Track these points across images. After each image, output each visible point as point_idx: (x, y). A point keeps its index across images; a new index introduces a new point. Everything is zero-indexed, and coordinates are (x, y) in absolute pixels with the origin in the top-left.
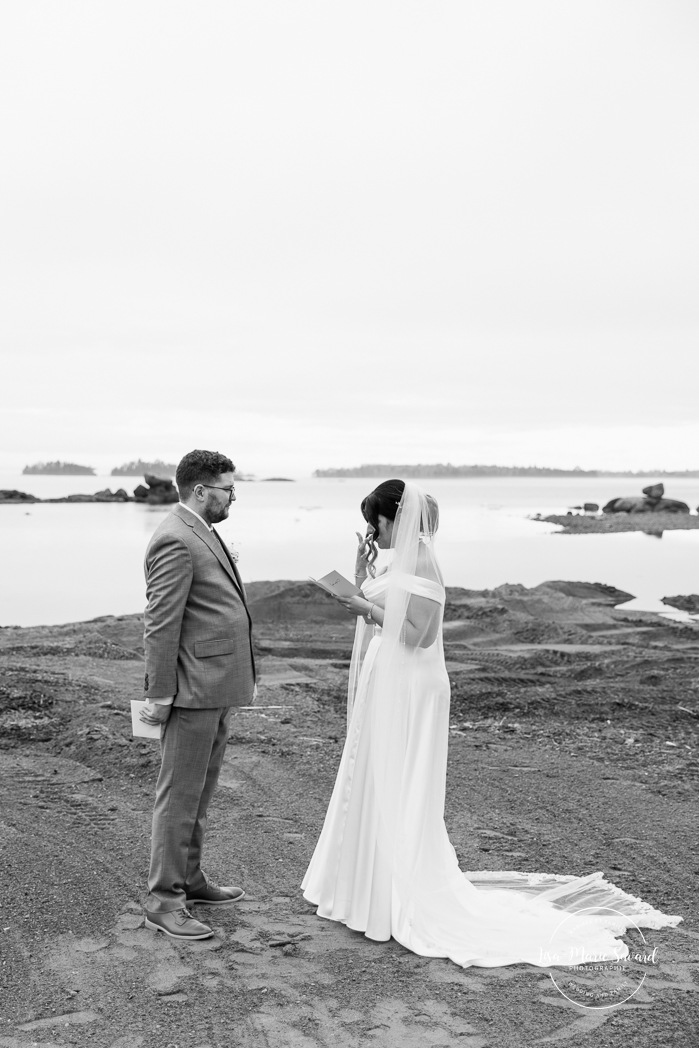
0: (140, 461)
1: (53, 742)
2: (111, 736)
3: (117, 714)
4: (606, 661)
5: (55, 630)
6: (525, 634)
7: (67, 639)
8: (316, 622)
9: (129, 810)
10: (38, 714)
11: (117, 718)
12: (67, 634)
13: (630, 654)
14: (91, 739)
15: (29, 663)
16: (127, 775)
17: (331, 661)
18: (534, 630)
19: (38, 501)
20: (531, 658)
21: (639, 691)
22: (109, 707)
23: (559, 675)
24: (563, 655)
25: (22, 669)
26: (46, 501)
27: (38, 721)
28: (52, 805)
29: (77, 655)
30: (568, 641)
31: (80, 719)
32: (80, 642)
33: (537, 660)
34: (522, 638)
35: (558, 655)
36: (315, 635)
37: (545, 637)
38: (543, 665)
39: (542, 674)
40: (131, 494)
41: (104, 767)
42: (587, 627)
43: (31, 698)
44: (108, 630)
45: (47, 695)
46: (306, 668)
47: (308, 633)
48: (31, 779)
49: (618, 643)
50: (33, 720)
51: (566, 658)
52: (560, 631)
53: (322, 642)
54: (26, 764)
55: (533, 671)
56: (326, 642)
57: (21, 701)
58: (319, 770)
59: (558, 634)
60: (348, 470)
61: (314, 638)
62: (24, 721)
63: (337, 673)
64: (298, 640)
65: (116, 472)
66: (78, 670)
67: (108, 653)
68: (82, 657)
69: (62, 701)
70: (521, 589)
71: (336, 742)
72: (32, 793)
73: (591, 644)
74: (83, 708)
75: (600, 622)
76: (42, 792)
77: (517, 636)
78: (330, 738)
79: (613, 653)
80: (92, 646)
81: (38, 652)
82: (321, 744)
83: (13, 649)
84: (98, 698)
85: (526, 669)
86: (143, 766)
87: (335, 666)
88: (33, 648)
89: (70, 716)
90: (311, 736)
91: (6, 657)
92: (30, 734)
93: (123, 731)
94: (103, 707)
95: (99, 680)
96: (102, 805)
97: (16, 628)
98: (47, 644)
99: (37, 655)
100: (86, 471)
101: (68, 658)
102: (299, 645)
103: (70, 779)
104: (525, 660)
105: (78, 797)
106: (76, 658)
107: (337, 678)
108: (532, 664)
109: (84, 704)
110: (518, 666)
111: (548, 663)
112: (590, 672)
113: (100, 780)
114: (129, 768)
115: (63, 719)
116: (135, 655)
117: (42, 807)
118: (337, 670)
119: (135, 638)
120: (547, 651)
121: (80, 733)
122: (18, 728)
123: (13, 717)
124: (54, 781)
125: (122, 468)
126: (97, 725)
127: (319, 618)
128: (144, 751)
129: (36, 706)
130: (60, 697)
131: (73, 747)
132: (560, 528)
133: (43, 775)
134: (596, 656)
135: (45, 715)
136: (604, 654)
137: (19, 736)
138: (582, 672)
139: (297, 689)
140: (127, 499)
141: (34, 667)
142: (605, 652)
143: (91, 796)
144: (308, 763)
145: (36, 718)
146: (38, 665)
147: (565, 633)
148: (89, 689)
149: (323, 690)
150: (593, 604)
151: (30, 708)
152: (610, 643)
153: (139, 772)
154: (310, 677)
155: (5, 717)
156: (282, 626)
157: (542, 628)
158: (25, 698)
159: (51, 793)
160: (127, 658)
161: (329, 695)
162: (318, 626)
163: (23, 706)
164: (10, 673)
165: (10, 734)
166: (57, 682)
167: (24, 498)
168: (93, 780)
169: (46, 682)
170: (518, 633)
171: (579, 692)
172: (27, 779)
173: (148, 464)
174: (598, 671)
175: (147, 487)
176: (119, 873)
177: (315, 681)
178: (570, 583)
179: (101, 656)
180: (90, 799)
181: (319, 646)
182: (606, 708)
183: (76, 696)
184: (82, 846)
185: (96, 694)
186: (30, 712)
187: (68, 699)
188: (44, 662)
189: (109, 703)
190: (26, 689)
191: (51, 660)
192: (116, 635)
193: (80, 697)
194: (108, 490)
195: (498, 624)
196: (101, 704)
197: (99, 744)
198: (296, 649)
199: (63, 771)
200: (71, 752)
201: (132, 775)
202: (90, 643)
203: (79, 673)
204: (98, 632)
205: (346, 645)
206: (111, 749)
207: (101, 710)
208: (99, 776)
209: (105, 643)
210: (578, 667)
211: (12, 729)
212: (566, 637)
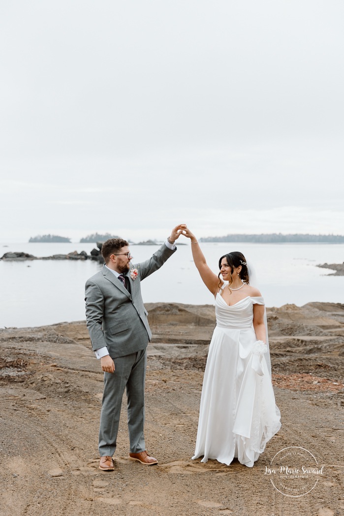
0: (97, 233)
1: (25, 382)
2: (53, 379)
3: (58, 369)
4: (325, 345)
5: (35, 329)
6: (286, 331)
7: (40, 333)
8: (173, 325)
9: (56, 411)
10: (19, 370)
11: (58, 371)
12: (40, 331)
13: (340, 341)
14: (43, 380)
15: (17, 345)
16: (58, 396)
17: (177, 345)
18: (291, 329)
19: (36, 258)
20: (284, 343)
21: (335, 360)
22: (55, 366)
23: (298, 352)
24: (302, 341)
25: (14, 348)
26: (40, 259)
27: (19, 373)
28: (20, 409)
29: (43, 341)
30: (309, 335)
31: (40, 372)
32: (45, 335)
33: (288, 344)
34: (285, 333)
35: (300, 341)
36: (171, 331)
37: (298, 332)
38: (290, 346)
39: (288, 351)
40: (89, 254)
41: (48, 393)
42: (324, 327)
43: (17, 362)
44: (60, 328)
45: (25, 361)
46: (162, 348)
47: (168, 330)
48: (12, 398)
49: (336, 335)
50: (17, 372)
51: (304, 343)
52: (305, 329)
53: (175, 335)
54: (10, 392)
55: (284, 350)
56: (177, 335)
57: (11, 363)
58: (153, 395)
59: (304, 331)
60: (220, 238)
61: (170, 333)
62: (12, 373)
63: (178, 351)
64: (162, 334)
65: (83, 241)
66: (41, 349)
67: (59, 340)
68: (45, 343)
69: (32, 363)
70: (294, 307)
71: (165, 382)
72: (12, 404)
73: (321, 336)
74: (42, 367)
75: (331, 324)
76: (16, 403)
77: (282, 332)
78: (163, 381)
79: (331, 340)
80: (51, 336)
81: (23, 339)
82: (157, 383)
83: (10, 338)
84: (50, 362)
85: (280, 348)
86: (66, 392)
87: (179, 347)
88: (20, 338)
89: (36, 371)
90: (153, 380)
91: (6, 343)
92: (14, 379)
93: (60, 377)
94: (52, 366)
95: (52, 353)
96: (44, 409)
97: (14, 328)
98: (28, 336)
99: (22, 341)
100: (66, 240)
101: (38, 343)
102: (162, 337)
103: (30, 398)
104: (281, 344)
105: (33, 406)
106: (42, 343)
107: (176, 353)
108: (284, 346)
109: (43, 365)
110: (276, 347)
111: (293, 346)
112: (314, 350)
113: (45, 398)
114: (59, 393)
115: (31, 372)
116: (72, 341)
117: (15, 410)
118: (178, 349)
119: (74, 333)
120: (294, 339)
121: (38, 378)
122: (9, 376)
123: (7, 371)
124: (23, 399)
125: (86, 238)
126: (47, 374)
127: (174, 323)
128: (67, 385)
129: (19, 366)
130: (31, 361)
131: (34, 384)
132: (334, 272)
133: (18, 397)
134: (321, 342)
135: (23, 370)
136: (325, 341)
137: (9, 380)
138: (311, 350)
139: (154, 358)
140: (86, 258)
141: (20, 347)
142: (327, 340)
143: (40, 405)
144: (148, 391)
145: (18, 371)
146: (22, 346)
147: (308, 330)
148: (46, 358)
149: (167, 359)
150: (333, 315)
151: (16, 367)
152: (331, 335)
153: (64, 395)
154: (163, 352)
155: (3, 371)
156: (154, 327)
157: (296, 327)
158: (14, 362)
159: (21, 404)
160: (68, 343)
161: (170, 361)
162: (173, 327)
163: (12, 366)
164: (7, 350)
165: (5, 379)
166: (30, 354)
167: (28, 257)
168: (42, 399)
169: (25, 354)
170: (283, 330)
171: (301, 360)
172: (10, 398)
173: (101, 236)
174: (319, 350)
175: (98, 249)
176: (46, 435)
177: (164, 354)
178: (323, 303)
179: (55, 342)
180: (39, 406)
181: (173, 337)
182: (312, 367)
183: (39, 361)
184: (31, 425)
185: (49, 360)
186: (16, 369)
187: (35, 363)
188: (25, 345)
189: (55, 364)
190: (14, 358)
191: (29, 344)
192: (64, 331)
193: (41, 361)
194: (76, 252)
195: (273, 325)
196: (51, 365)
197: (46, 382)
198: (160, 339)
199: (28, 394)
200: (33, 387)
201: (61, 397)
202: (50, 335)
203: (43, 350)
204: (54, 329)
205: (187, 336)
206: (52, 385)
207: (51, 368)
208: (45, 397)
209: (57, 335)
210: (308, 348)
211: (6, 377)
212: (308, 332)
